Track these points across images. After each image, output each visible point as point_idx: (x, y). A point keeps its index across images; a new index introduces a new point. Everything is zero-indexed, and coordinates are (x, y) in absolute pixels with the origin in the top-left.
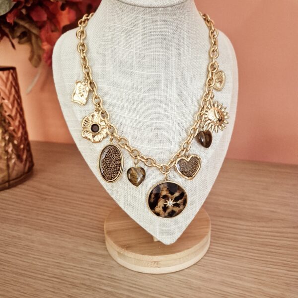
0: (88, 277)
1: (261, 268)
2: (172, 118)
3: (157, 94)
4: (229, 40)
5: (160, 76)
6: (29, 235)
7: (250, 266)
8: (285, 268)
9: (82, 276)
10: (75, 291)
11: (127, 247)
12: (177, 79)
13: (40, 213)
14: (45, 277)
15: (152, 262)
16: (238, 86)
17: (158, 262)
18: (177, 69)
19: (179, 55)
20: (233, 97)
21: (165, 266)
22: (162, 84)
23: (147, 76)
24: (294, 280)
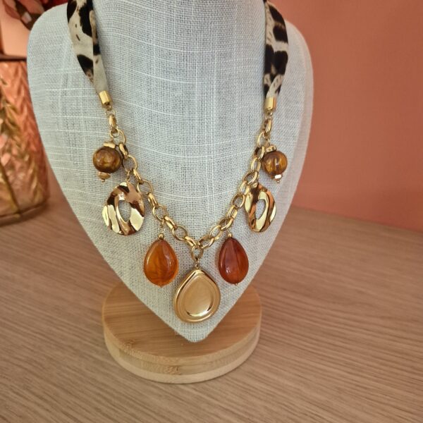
2: (209, 152)
3: (186, 115)
4: (303, 38)
5: (193, 86)
12: (219, 93)
15: (170, 366)
16: (312, 109)
17: (178, 366)
18: (219, 77)
19: (224, 56)
20: (303, 125)
21: (188, 372)
22: (196, 100)
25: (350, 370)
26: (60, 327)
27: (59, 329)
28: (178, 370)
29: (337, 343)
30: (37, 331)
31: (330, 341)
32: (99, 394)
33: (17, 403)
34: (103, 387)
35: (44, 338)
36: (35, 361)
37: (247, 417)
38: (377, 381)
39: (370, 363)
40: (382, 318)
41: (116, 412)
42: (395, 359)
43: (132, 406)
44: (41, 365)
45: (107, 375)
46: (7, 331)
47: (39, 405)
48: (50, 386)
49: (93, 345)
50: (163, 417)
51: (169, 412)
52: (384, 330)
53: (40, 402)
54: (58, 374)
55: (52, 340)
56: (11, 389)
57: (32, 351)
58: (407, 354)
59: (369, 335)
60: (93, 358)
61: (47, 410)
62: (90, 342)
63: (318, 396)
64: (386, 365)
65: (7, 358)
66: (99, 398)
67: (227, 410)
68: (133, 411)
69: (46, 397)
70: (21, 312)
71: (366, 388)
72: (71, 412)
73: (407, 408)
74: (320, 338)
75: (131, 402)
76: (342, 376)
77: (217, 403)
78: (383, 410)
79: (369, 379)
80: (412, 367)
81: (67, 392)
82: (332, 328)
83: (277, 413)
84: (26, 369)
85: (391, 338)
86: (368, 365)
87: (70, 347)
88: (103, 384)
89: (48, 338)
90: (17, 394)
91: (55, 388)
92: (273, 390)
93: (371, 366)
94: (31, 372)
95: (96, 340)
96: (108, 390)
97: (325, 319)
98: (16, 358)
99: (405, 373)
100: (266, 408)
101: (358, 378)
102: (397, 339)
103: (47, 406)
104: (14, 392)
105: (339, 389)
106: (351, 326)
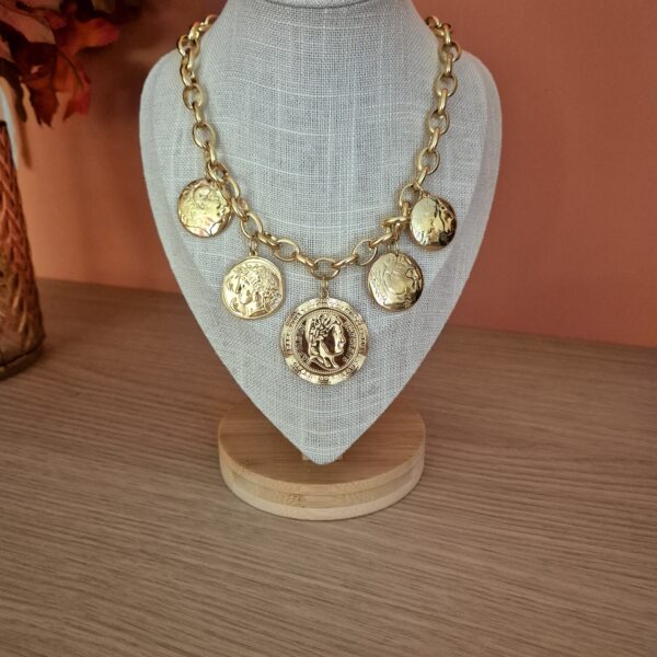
0: (153, 539)
1: (498, 531)
6: (42, 460)
7: (477, 527)
8: (545, 533)
9: (142, 537)
10: (128, 562)
13: (66, 420)
14: (69, 538)
24: (560, 554)
25: (552, 534)
27: (115, 528)
29: (525, 500)
30: (82, 534)
31: (515, 499)
32: (205, 612)
33: (81, 641)
34: (208, 601)
35: (96, 544)
36: (94, 579)
37: (429, 613)
38: (590, 544)
39: (578, 522)
40: (576, 460)
41: (240, 632)
42: (606, 512)
43: (260, 622)
44: (105, 583)
45: (210, 583)
47: (118, 639)
48: (128, 610)
49: (174, 544)
50: (311, 629)
51: (318, 622)
52: (584, 476)
53: (118, 634)
54: (135, 591)
55: (110, 545)
56: (67, 623)
57: (84, 564)
58: (619, 504)
59: (565, 485)
60: (185, 563)
61: (134, 645)
62: (172, 541)
63: (518, 573)
64: (598, 522)
65: (47, 578)
66: (208, 617)
67: (398, 607)
68: (264, 628)
69: (126, 626)
70: (49, 511)
71: (578, 555)
72: (170, 642)
73: (639, 574)
74: (501, 496)
75: (257, 616)
76: (544, 543)
77: (381, 600)
78: (607, 579)
79: (580, 542)
80: (631, 520)
81: (154, 614)
83: (467, 602)
84: (82, 591)
85: (595, 485)
86: (573, 524)
87: (143, 551)
88: (208, 597)
89: (105, 543)
90: (79, 628)
91: (136, 612)
92: (453, 572)
93: (578, 525)
94: (91, 594)
95: (178, 537)
96: (218, 604)
98: (63, 578)
99: (626, 529)
100: (450, 597)
101: (564, 543)
103: (133, 640)
104: (74, 626)
105: (543, 560)
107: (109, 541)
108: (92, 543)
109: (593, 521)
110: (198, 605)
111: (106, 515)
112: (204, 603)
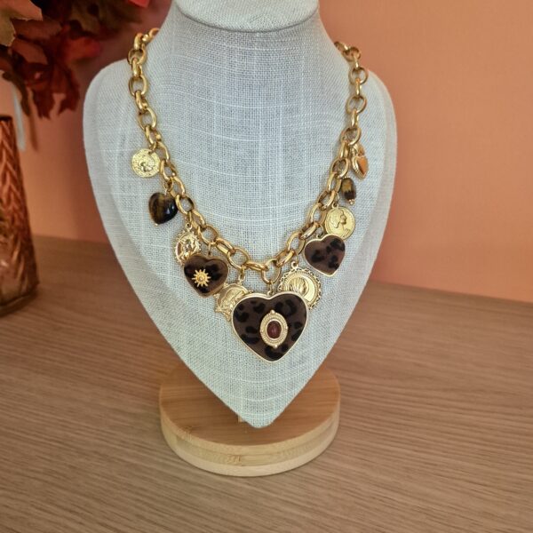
1: (374, 445)
5: (257, 144)
8: (411, 447)
10: (82, 460)
11: (193, 429)
12: (285, 151)
15: (231, 455)
17: (241, 456)
21: (253, 463)
23: (235, 143)
25: (416, 448)
26: (78, 432)
27: (77, 434)
28: (240, 460)
29: (399, 421)
32: (138, 500)
33: (39, 519)
34: (141, 492)
35: (61, 445)
36: (56, 472)
37: (309, 506)
38: (445, 456)
39: (439, 439)
40: (445, 390)
41: (163, 517)
42: (462, 432)
43: (179, 509)
44: (64, 476)
45: (144, 478)
46: (14, 441)
47: (69, 519)
49: (120, 448)
50: (217, 516)
51: (223, 511)
53: (70, 515)
55: (71, 446)
56: (32, 506)
57: (50, 461)
58: (476, 426)
59: (432, 409)
60: (124, 461)
61: (81, 523)
62: (119, 445)
63: (385, 478)
64: (454, 439)
65: (19, 470)
66: (139, 504)
67: (287, 502)
68: (181, 514)
69: (77, 510)
70: (27, 419)
72: (107, 522)
73: (481, 482)
74: (380, 417)
75: (178, 505)
76: (408, 455)
77: (274, 495)
78: (456, 485)
80: (482, 439)
81: (98, 500)
82: (391, 406)
83: (342, 499)
84: (46, 482)
86: (434, 441)
87: (96, 452)
88: (142, 489)
89: (67, 445)
90: (40, 509)
92: (334, 476)
94: (53, 484)
95: (124, 442)
96: (148, 495)
97: (382, 397)
98: (32, 471)
99: (475, 446)
100: (329, 495)
101: (423, 455)
102: (462, 411)
103: (80, 519)
104: (37, 508)
105: (407, 468)
106: (414, 402)
107: (70, 443)
108: (57, 444)
109: (450, 439)
110: (132, 495)
111: (71, 423)
112: (137, 494)
